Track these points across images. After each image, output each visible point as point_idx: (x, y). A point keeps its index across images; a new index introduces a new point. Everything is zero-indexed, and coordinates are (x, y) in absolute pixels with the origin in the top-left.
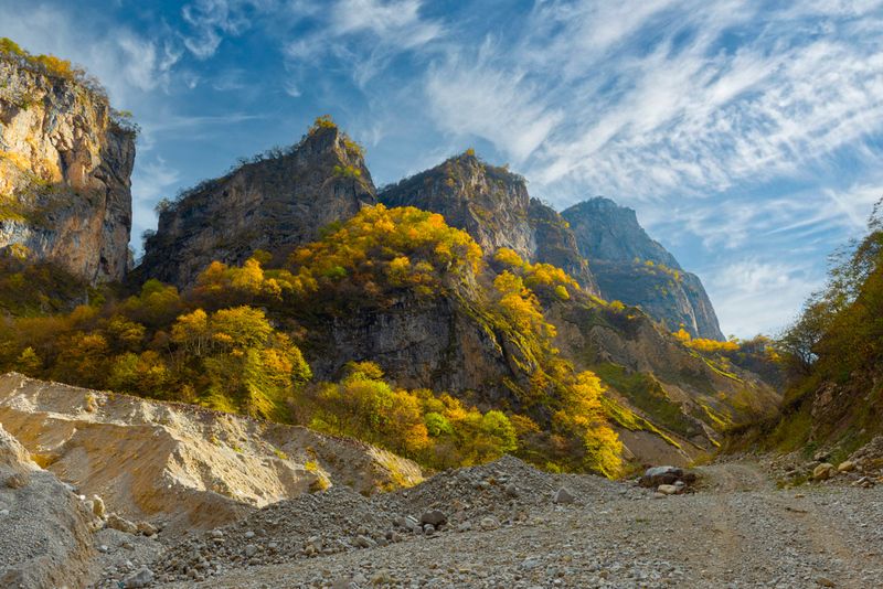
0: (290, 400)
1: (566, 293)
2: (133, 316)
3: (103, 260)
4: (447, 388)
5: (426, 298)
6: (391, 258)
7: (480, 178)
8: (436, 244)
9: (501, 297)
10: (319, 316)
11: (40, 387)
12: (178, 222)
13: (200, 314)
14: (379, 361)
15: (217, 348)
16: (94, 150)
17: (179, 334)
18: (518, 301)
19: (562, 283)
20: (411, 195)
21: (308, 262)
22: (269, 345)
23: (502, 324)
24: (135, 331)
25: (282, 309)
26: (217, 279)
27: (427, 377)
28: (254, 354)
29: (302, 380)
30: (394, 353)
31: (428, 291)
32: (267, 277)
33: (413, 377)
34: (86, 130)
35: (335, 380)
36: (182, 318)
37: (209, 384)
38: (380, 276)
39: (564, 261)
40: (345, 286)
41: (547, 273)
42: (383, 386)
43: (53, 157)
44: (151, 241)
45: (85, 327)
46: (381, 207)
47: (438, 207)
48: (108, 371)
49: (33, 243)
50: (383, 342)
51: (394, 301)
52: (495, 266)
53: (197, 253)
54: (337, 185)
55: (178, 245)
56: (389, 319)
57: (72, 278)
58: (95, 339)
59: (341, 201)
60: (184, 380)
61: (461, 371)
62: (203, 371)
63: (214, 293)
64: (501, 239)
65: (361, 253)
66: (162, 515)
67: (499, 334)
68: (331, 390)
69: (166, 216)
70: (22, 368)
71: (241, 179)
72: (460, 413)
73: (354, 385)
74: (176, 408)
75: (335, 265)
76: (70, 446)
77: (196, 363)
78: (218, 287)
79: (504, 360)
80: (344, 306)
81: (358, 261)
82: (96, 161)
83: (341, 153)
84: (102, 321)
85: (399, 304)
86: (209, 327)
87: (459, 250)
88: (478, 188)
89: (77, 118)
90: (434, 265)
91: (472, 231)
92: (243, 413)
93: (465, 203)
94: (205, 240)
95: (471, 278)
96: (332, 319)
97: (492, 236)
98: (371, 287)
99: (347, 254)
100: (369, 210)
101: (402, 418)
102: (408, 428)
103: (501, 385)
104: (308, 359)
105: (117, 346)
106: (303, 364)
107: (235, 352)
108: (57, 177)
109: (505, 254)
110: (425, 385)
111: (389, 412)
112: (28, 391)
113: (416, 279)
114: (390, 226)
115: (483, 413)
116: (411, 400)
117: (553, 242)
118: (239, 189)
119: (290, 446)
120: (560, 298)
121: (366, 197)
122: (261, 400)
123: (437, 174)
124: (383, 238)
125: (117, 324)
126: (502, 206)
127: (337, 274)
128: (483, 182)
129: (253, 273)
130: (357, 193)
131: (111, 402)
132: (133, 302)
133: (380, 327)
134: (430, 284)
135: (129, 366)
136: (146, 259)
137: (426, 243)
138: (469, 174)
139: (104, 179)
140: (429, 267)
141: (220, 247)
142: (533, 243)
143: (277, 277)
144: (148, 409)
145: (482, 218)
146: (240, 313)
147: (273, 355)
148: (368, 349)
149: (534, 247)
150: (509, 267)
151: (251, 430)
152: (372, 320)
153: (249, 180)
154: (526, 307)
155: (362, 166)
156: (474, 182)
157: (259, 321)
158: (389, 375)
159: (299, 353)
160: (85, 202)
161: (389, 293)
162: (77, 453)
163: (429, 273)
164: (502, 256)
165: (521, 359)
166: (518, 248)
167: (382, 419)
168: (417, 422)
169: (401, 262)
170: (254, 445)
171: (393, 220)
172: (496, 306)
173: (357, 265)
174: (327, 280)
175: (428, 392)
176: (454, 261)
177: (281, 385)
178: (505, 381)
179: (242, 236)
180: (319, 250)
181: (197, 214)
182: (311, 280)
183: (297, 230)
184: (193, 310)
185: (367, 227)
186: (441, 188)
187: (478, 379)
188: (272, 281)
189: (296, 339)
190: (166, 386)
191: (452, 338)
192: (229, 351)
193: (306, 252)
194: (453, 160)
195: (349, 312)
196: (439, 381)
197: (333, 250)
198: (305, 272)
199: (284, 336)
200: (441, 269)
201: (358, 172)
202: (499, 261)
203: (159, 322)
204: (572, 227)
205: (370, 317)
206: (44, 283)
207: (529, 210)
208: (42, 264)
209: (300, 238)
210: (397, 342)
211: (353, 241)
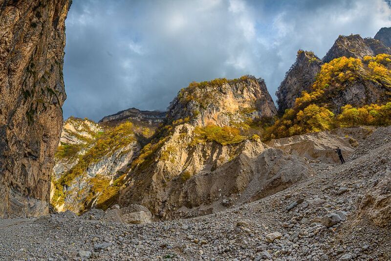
0: (332, 123)
1: (389, 60)
2: (286, 119)
3: (272, 111)
4: (371, 102)
5: (353, 80)
6: (338, 75)
7: (347, 41)
8: (347, 64)
9: (373, 70)
10: (328, 99)
11: (279, 140)
12: (281, 95)
13: (301, 111)
14: (349, 103)
15: (309, 118)
16: (258, 89)
17: (299, 118)
18: (379, 68)
19: (387, 57)
20: (331, 57)
21: (317, 87)
22: (320, 112)
23: (377, 77)
24: (289, 122)
25: (318, 101)
26: (300, 102)
27: (364, 102)
28: (318, 115)
29: (332, 117)
30: (352, 99)
31: (353, 78)
32: (311, 95)
33: (360, 104)
34: (255, 86)
35: (340, 113)
36: (298, 114)
37: (311, 127)
38: (338, 81)
39: (383, 51)
40: (331, 88)
41: (381, 57)
42: (354, 109)
43: (253, 95)
44: (279, 102)
45: (279, 125)
46: (326, 64)
47: (341, 55)
48: (289, 132)
49: (259, 114)
50: (348, 98)
51: (345, 85)
52: (366, 63)
53: (289, 100)
54: (312, 65)
55: (284, 100)
56: (346, 91)
57: (269, 118)
58: (282, 127)
59: (315, 68)
60: (305, 128)
61: (373, 96)
62: (308, 124)
63: (301, 106)
64: (362, 54)
65: (330, 78)
66: (319, 158)
67: (378, 80)
68: (341, 116)
69: (278, 95)
70: (273, 138)
71: (289, 77)
72: (378, 108)
73: (346, 112)
74: (308, 134)
75: (325, 84)
76: (291, 150)
77: (306, 123)
78: (301, 104)
79: (383, 87)
80: (333, 93)
81: (330, 80)
82: (260, 91)
83: (308, 57)
84: (282, 123)
85: (347, 86)
86: (304, 114)
87: (354, 63)
88: (348, 44)
89: (252, 85)
90: (350, 70)
91: (353, 56)
92: (323, 130)
93: (347, 50)
94: (289, 96)
95: (362, 69)
96: (331, 98)
97: (359, 55)
98: (337, 85)
99: (326, 80)
100: (323, 66)
101: (363, 115)
102: (367, 117)
103: (386, 95)
104: (331, 111)
105: (288, 127)
106: (331, 113)
107: (313, 117)
108: (256, 99)
109: (366, 58)
110: (365, 104)
111: (359, 116)
112: (277, 142)
113: (348, 77)
114: (332, 67)
115: (385, 105)
116: (363, 110)
117: (377, 47)
118: (290, 80)
119: (339, 133)
120: (388, 62)
121: (320, 63)
122: (325, 126)
123: (335, 47)
124: (333, 71)
125: (285, 122)
126: (357, 45)
127: (327, 86)
128: (348, 42)
129: (307, 96)
130: (318, 64)
131: (294, 138)
132: (284, 116)
133: (345, 95)
134: (352, 76)
135: (292, 130)
136: (279, 106)
137: (345, 66)
138: (343, 42)
139: (263, 94)
140: (349, 72)
141: (293, 96)
142: (371, 51)
143: (312, 94)
144: (302, 137)
145: (354, 51)
146: (310, 107)
147: (322, 114)
148: (344, 102)
149: (372, 52)
150: (369, 60)
151: (327, 133)
152: (342, 93)
153: (291, 76)
154: (382, 69)
155: (315, 57)
156: (346, 43)
157: (315, 107)
158: (354, 106)
159: (328, 111)
160: (263, 101)
161: (342, 84)
162: (294, 150)
163: (350, 73)
164: (366, 59)
165: (388, 84)
166: (368, 55)
167: (358, 118)
168: (368, 115)
169: (341, 74)
170: (330, 137)
171: (331, 65)
172: (373, 73)
173: (330, 81)
174: (326, 89)
175: (366, 106)
176: (355, 67)
177: (328, 120)
178: (387, 92)
179: (297, 90)
180: (318, 83)
181: (284, 91)
182: (322, 91)
183: (308, 81)
184: (299, 111)
185: (327, 70)
186: (338, 50)
187: (379, 96)
188: (312, 96)
189: (325, 107)
190: (302, 131)
191: (366, 88)
192: (312, 117)
193: (314, 86)
194: (337, 41)
195: (335, 94)
196: (368, 101)
197: (321, 81)
198: (318, 90)
199: (322, 108)
200: (353, 71)
201: (315, 59)
202: (365, 61)
203: (293, 117)
204: (379, 40)
205: (341, 93)
206: (265, 121)
207: (365, 42)
208: (262, 117)
209: (310, 83)
210: (351, 97)
211: (325, 76)
